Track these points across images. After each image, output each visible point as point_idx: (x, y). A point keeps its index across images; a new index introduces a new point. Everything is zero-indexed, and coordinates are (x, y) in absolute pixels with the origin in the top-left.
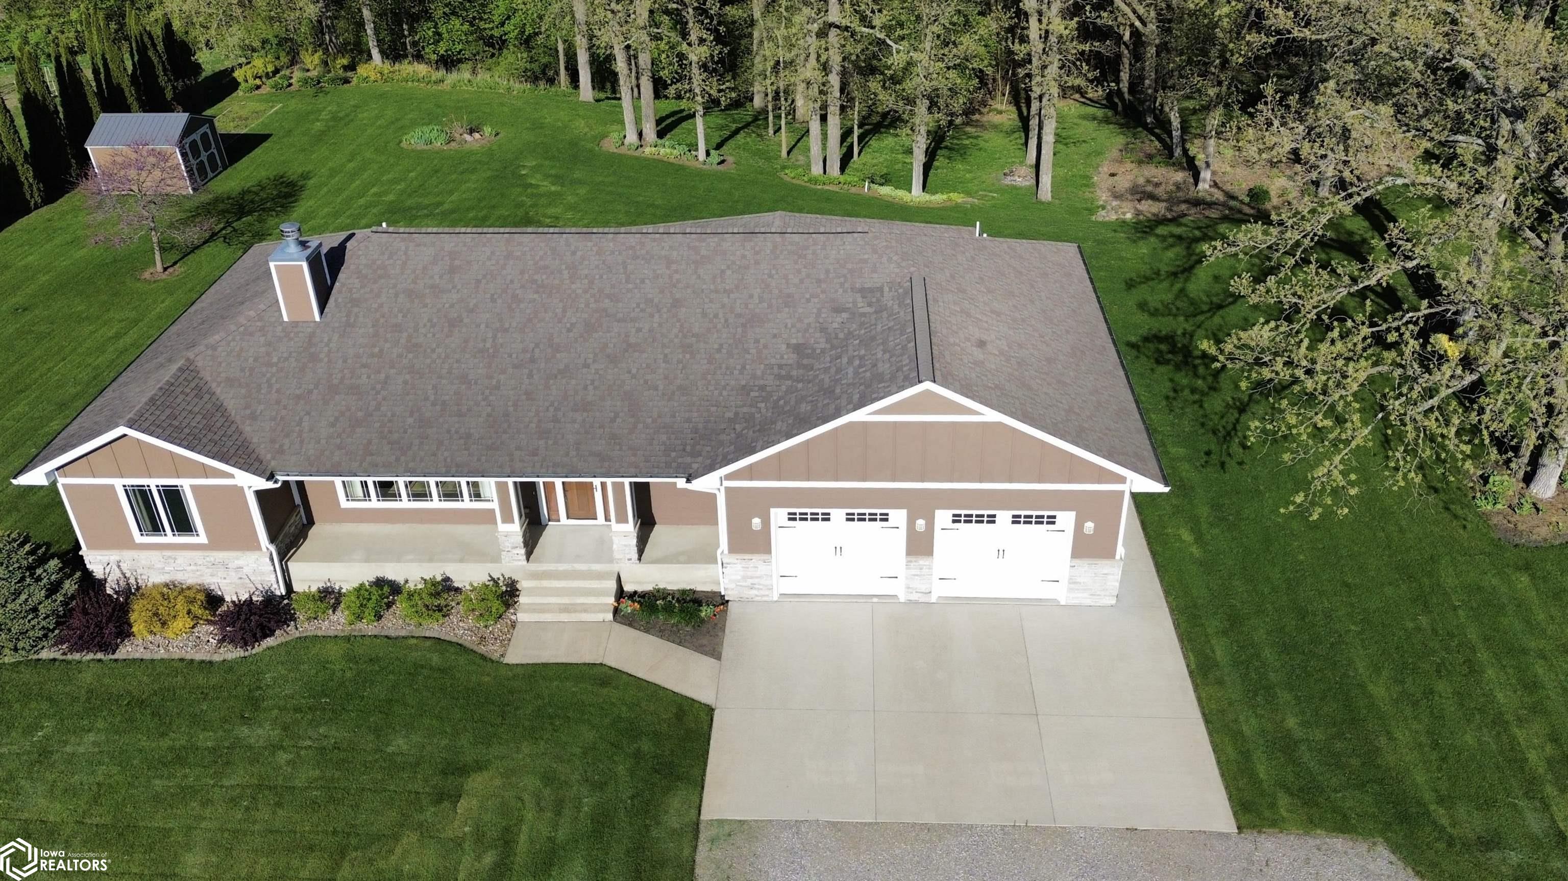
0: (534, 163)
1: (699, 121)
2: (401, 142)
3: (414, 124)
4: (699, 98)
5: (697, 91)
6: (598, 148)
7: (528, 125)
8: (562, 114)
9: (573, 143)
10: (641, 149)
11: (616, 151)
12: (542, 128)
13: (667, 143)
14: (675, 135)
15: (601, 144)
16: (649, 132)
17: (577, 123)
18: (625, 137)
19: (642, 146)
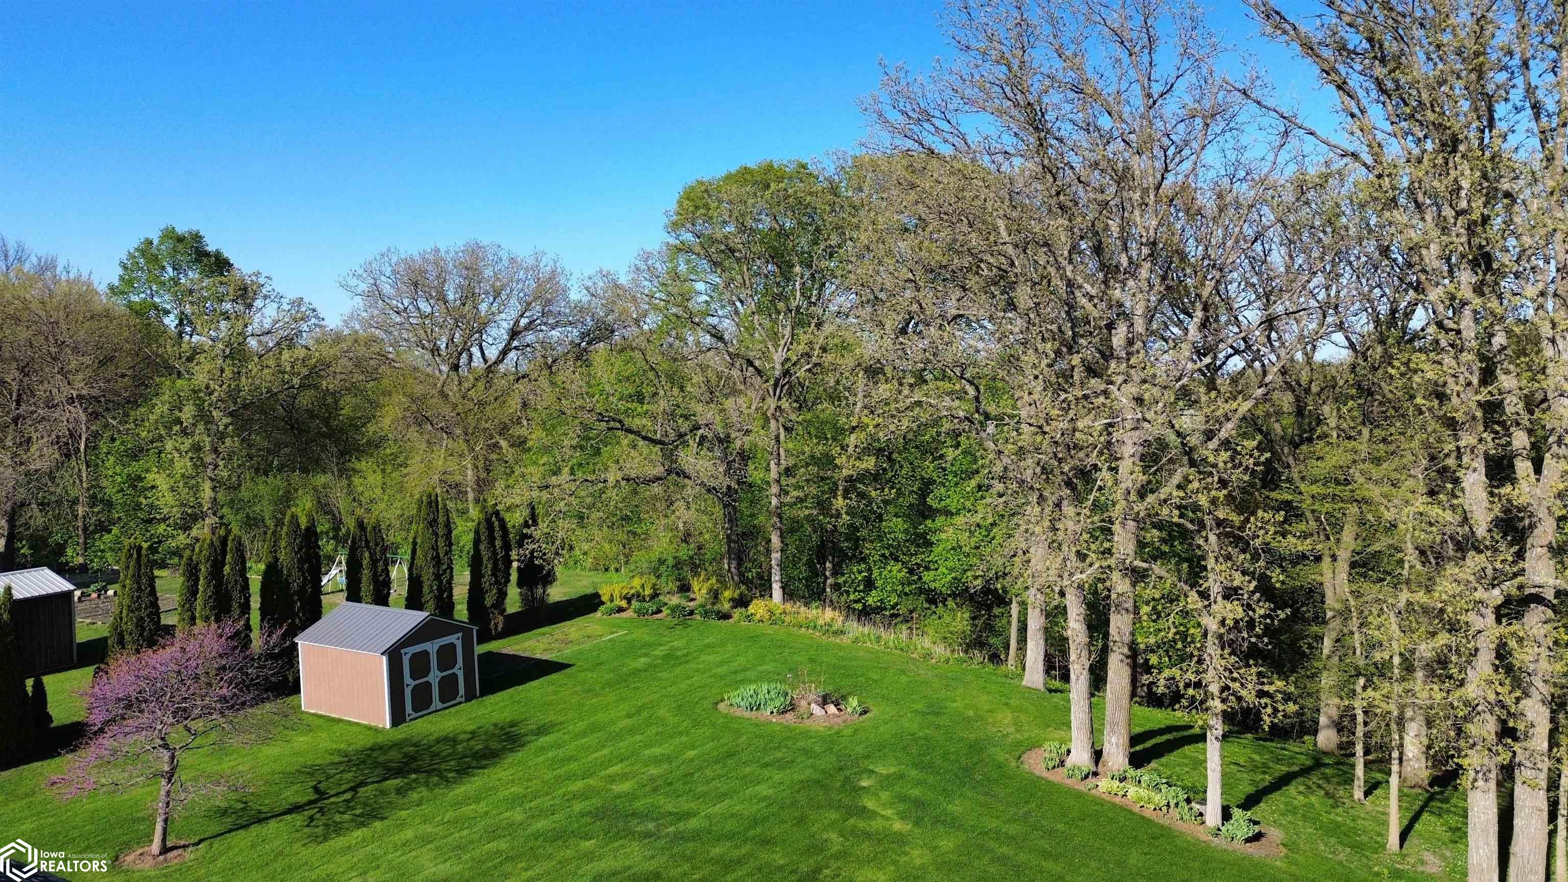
0: (892, 770)
1: (1213, 751)
2: (722, 700)
3: (758, 678)
4: (1217, 705)
5: (1214, 688)
6: (1013, 764)
7: (920, 707)
8: (983, 701)
9: (976, 748)
10: (1091, 781)
11: (1045, 774)
12: (938, 714)
13: (1145, 778)
14: (1165, 766)
15: (1025, 757)
16: (1114, 749)
17: (999, 717)
18: (1069, 752)
19: (1095, 774)
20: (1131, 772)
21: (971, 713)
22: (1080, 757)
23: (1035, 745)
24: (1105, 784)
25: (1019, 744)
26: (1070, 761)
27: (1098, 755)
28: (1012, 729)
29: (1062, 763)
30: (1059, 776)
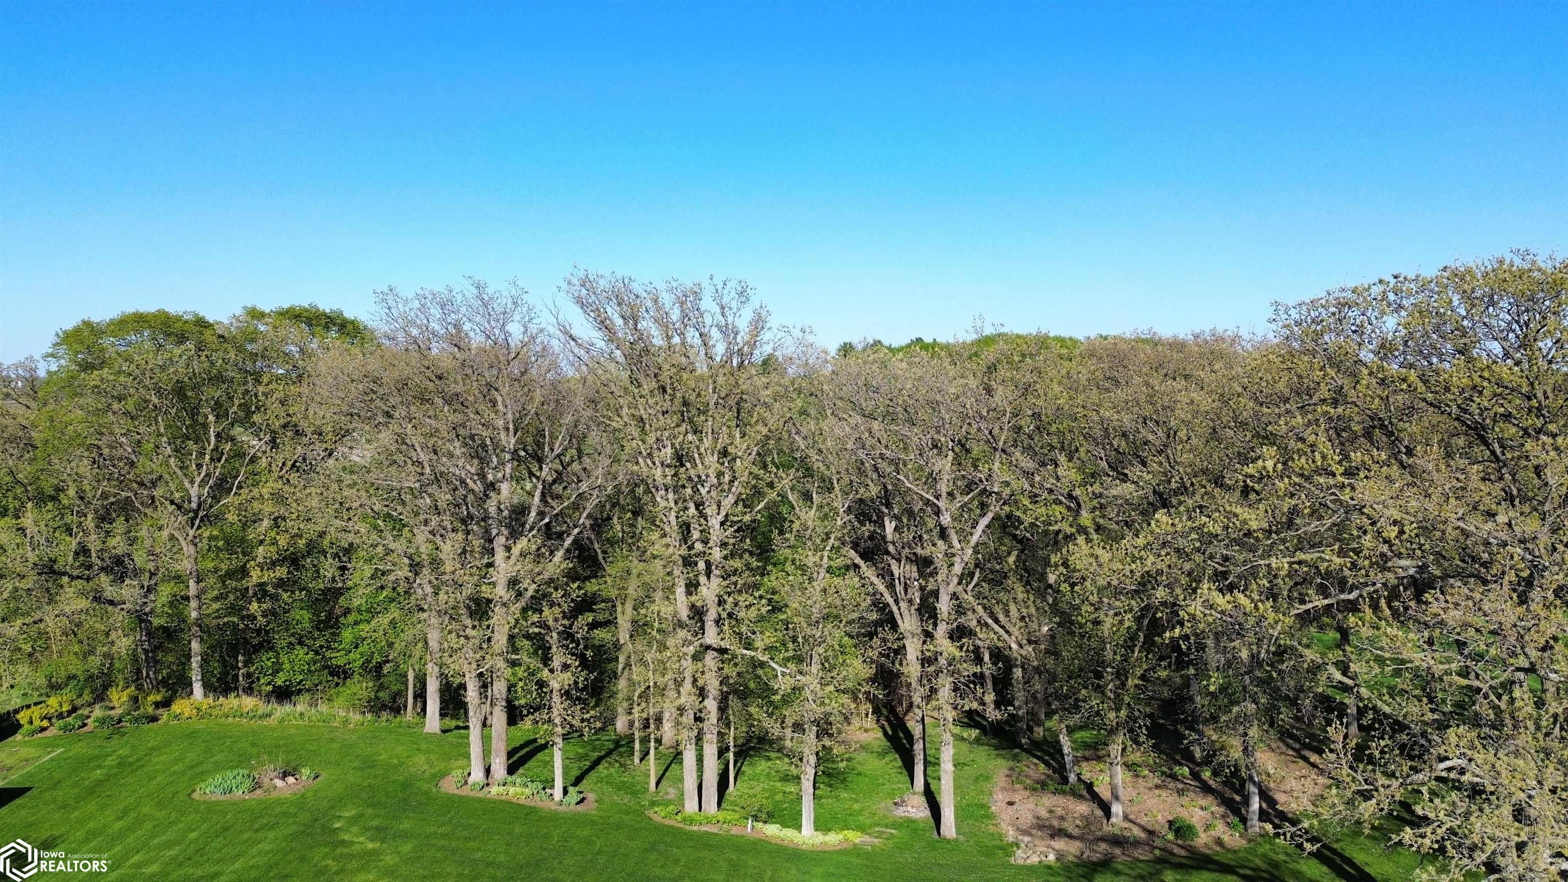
0: (353, 812)
1: (556, 753)
2: (194, 791)
3: (218, 768)
4: (559, 730)
5: (557, 721)
6: (434, 790)
7: (357, 764)
8: (400, 749)
9: (406, 785)
10: (486, 789)
11: (456, 792)
12: (373, 766)
13: (518, 780)
14: (528, 770)
15: (440, 784)
16: (498, 767)
17: (416, 760)
18: (469, 774)
19: (488, 785)
20: (510, 779)
21: (395, 761)
22: (477, 775)
23: (444, 774)
24: (495, 790)
25: (434, 776)
26: (471, 780)
27: (488, 771)
28: (426, 767)
29: (466, 783)
30: (465, 791)
